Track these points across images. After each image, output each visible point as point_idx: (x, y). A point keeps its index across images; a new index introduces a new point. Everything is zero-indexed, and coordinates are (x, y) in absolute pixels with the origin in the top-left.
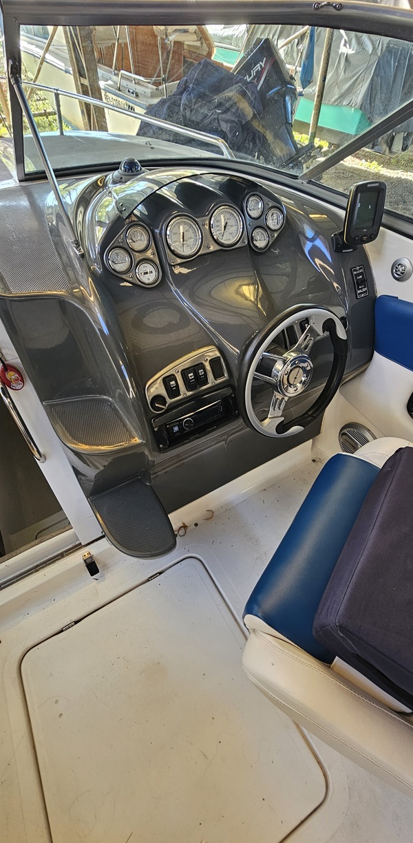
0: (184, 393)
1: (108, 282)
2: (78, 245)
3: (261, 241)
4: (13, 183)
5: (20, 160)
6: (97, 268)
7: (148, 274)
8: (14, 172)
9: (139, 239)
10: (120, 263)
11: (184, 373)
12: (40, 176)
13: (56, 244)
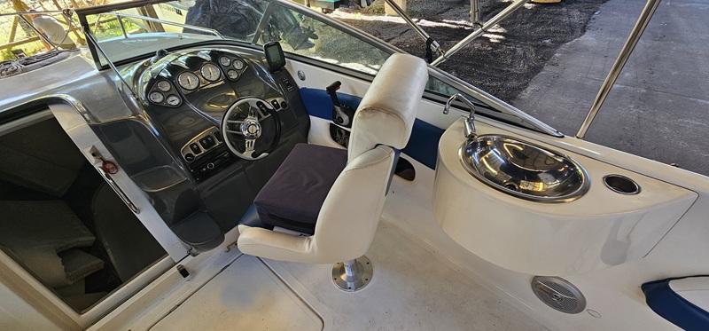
0: (203, 150)
1: (153, 109)
2: (134, 95)
3: (234, 76)
4: (96, 71)
5: (96, 59)
6: (146, 103)
7: (174, 101)
8: (95, 67)
9: (166, 87)
10: (158, 98)
11: (201, 141)
12: (107, 67)
13: (123, 97)
